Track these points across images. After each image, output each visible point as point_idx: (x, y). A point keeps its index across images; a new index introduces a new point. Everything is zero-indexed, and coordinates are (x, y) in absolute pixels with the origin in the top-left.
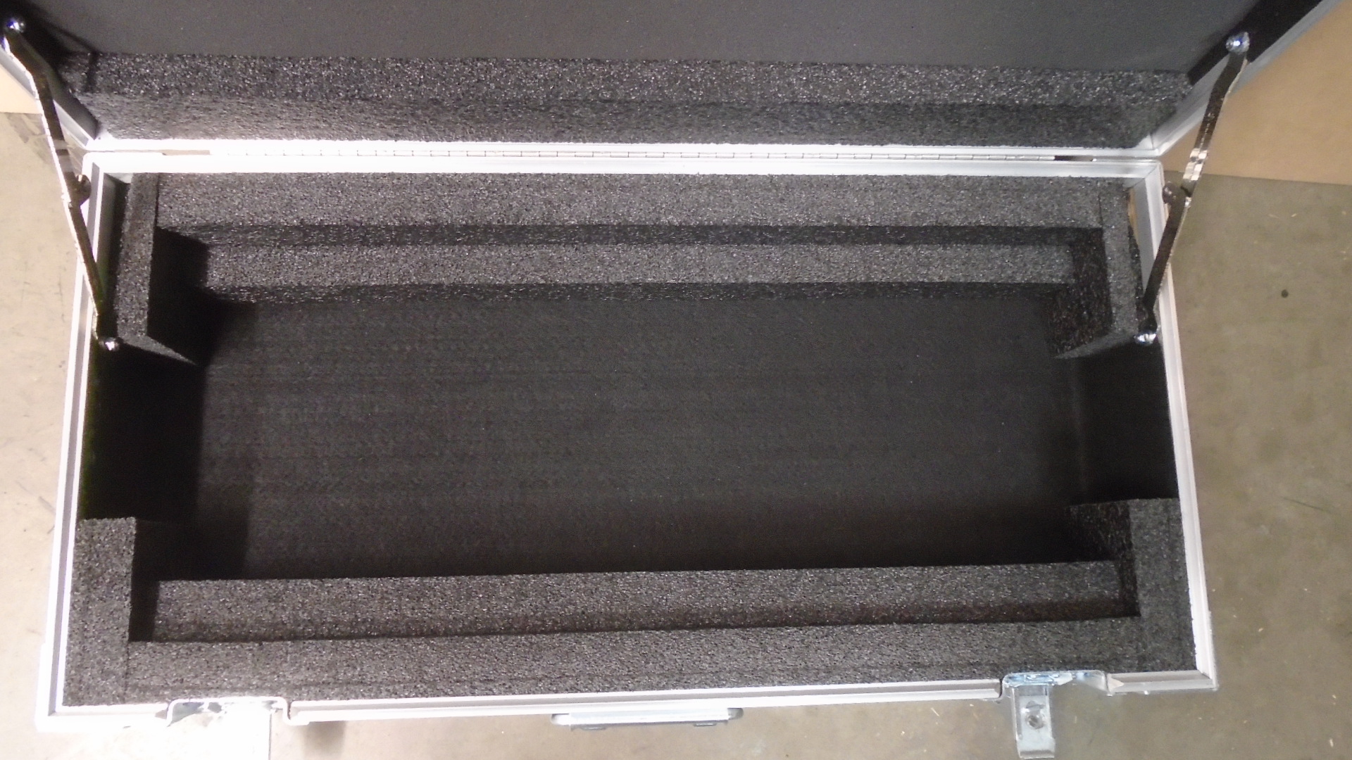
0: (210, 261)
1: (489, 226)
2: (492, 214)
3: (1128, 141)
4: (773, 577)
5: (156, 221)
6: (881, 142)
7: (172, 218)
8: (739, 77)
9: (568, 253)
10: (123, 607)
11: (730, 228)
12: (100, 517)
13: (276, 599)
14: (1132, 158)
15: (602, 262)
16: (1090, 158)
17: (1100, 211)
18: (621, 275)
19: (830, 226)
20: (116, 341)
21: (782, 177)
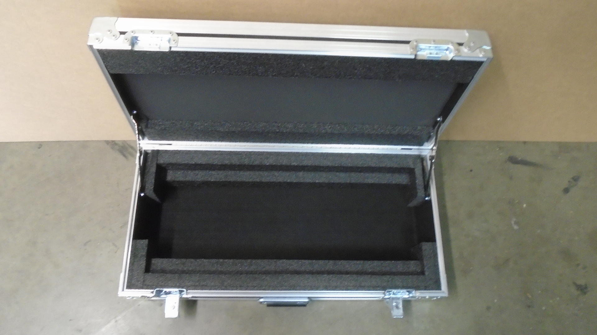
0: (168, 174)
1: (245, 165)
2: (246, 162)
3: (421, 144)
4: (321, 262)
5: (157, 162)
6: (353, 144)
7: (161, 161)
8: (312, 126)
9: (266, 173)
10: (143, 263)
11: (311, 166)
12: (139, 239)
13: (184, 264)
14: (423, 149)
15: (275, 176)
16: (411, 149)
17: (414, 163)
18: (280, 180)
19: (338, 166)
20: (144, 194)
21: (325, 153)
